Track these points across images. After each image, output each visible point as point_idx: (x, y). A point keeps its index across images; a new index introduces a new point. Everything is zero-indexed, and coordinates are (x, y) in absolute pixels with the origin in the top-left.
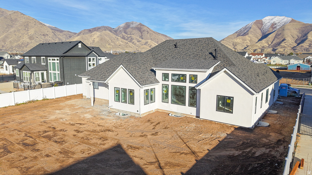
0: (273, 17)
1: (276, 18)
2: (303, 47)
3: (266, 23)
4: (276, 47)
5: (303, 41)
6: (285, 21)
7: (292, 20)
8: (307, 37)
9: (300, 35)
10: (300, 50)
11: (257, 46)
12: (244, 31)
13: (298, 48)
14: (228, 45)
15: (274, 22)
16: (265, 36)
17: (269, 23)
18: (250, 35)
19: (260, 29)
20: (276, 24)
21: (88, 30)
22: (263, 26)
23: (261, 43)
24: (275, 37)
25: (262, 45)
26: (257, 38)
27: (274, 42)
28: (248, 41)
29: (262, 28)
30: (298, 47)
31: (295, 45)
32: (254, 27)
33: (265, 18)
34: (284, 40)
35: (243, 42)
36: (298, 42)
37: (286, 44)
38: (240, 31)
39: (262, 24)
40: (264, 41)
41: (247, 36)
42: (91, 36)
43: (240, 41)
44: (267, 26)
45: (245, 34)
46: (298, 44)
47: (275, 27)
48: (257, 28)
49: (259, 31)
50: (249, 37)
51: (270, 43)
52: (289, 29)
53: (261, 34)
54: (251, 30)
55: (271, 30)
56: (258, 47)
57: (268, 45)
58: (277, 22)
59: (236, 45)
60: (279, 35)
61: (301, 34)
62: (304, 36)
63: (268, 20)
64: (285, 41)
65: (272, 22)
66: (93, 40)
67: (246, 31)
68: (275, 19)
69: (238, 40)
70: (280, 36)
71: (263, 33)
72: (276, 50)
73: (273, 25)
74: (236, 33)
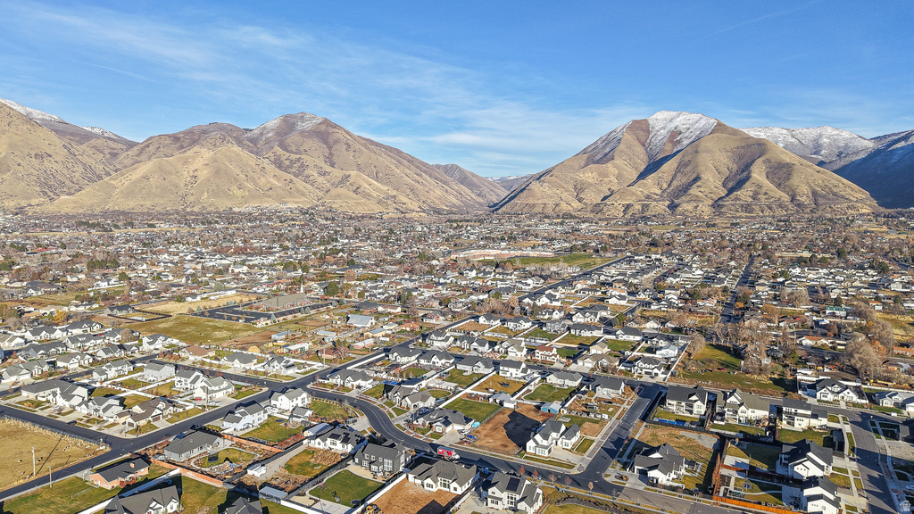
0: (673, 114)
1: (681, 117)
2: (740, 200)
3: (657, 129)
4: (678, 197)
5: (740, 184)
6: (701, 125)
7: (719, 124)
8: (750, 172)
9: (735, 165)
10: (732, 208)
11: (633, 194)
12: (604, 147)
13: (728, 202)
14: (563, 188)
15: (676, 128)
16: (654, 166)
17: (664, 128)
18: (618, 161)
19: (644, 145)
20: (680, 133)
21: (169, 136)
22: (651, 136)
23: (645, 185)
24: (678, 170)
25: (646, 192)
26: (636, 168)
27: (675, 183)
28: (613, 178)
29: (648, 141)
30: (727, 199)
31: (723, 192)
32: (628, 137)
33: (655, 116)
34: (697, 179)
35: (601, 181)
36: (730, 185)
37: (702, 189)
38: (593, 147)
39: (649, 132)
40: (650, 179)
41: (609, 165)
42: (186, 162)
43: (593, 178)
44: (659, 138)
45: (607, 158)
46: (731, 191)
47: (679, 142)
48: (636, 143)
49: (640, 150)
50: (616, 166)
51: (665, 186)
52: (708, 151)
53: (646, 158)
54: (621, 147)
55: (669, 149)
56: (637, 196)
57: (659, 192)
58: (682, 128)
59: (582, 190)
60: (686, 165)
61: (737, 163)
62: (743, 171)
63: (662, 120)
64: (699, 183)
65: (672, 126)
66: (191, 173)
67: (608, 150)
68: (679, 119)
69: (589, 176)
70: (689, 168)
71: (650, 157)
72: (677, 206)
73: (675, 135)
74: (584, 152)
